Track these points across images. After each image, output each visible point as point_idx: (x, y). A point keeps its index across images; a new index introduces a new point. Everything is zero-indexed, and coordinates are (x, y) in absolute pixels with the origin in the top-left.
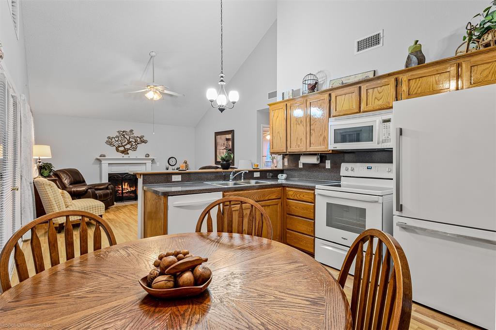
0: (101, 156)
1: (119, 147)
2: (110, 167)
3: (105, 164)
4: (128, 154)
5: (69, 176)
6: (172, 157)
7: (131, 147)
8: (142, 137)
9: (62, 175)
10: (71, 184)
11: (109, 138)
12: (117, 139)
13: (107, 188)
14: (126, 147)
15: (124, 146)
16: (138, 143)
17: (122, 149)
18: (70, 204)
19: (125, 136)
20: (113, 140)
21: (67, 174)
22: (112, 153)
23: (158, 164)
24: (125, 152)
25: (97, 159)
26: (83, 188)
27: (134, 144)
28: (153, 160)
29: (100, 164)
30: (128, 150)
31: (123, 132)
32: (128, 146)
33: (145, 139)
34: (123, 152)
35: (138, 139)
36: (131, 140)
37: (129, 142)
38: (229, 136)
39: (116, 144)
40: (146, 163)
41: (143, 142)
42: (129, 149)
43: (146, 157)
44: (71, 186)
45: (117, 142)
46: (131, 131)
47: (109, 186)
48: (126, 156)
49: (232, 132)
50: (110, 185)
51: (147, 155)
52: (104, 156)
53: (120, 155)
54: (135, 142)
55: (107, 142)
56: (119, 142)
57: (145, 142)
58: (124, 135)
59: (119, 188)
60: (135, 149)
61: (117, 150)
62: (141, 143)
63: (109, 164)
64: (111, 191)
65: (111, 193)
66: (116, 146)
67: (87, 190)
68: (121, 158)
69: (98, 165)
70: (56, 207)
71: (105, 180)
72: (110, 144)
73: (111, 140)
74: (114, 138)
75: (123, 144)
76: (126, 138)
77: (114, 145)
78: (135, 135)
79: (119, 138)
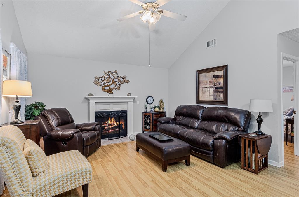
0: (89, 95)
1: (105, 86)
2: (97, 106)
3: (92, 102)
4: (112, 93)
5: (56, 116)
6: (150, 96)
7: (115, 87)
8: (125, 77)
9: (49, 116)
10: (58, 125)
11: (96, 78)
12: (103, 79)
13: (94, 129)
14: (111, 87)
15: (109, 86)
16: (121, 83)
17: (107, 88)
18: (41, 170)
19: (111, 76)
20: (100, 80)
21: (55, 115)
22: (98, 92)
23: (138, 102)
24: (110, 91)
25: (86, 98)
26: (69, 132)
27: (118, 84)
28: (134, 99)
29: (89, 103)
30: (112, 90)
31: (109, 72)
32: (113, 86)
33: (127, 79)
34: (108, 91)
35: (121, 79)
36: (115, 80)
37: (114, 82)
38: (221, 73)
39: (102, 84)
40: (128, 102)
41: (126, 82)
43: (128, 96)
44: (58, 128)
45: (103, 82)
46: (116, 72)
47: (96, 127)
48: (111, 95)
49: (225, 68)
50: (97, 125)
51: (129, 95)
52: (92, 95)
53: (106, 94)
54: (118, 82)
55: (95, 81)
56: (105, 82)
57: (127, 82)
58: (109, 76)
60: (118, 89)
61: (104, 90)
62: (124, 83)
63: (96, 102)
64: (98, 132)
65: (98, 134)
66: (103, 86)
67: (73, 134)
68: (107, 97)
69: (87, 104)
70: (16, 181)
71: (93, 120)
72: (98, 84)
73: (98, 79)
74: (101, 78)
75: (108, 84)
76: (111, 78)
77: (101, 85)
78: (119, 75)
79: (105, 78)
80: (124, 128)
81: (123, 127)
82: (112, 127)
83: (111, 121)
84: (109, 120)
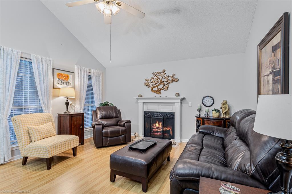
0: (139, 96)
1: (154, 87)
3: (140, 102)
4: (161, 93)
7: (163, 87)
8: (174, 75)
10: (101, 118)
11: (146, 80)
12: (152, 81)
14: (159, 87)
15: (157, 86)
16: (169, 83)
17: (155, 89)
19: (159, 77)
20: (149, 81)
22: (148, 93)
23: (190, 104)
24: (158, 92)
27: (166, 84)
30: (161, 91)
31: (157, 73)
32: (161, 87)
33: (176, 77)
34: (156, 92)
35: (170, 78)
36: (163, 80)
37: (162, 82)
40: (174, 103)
42: (161, 89)
43: (176, 96)
45: (152, 83)
46: (164, 71)
47: (125, 124)
48: (158, 96)
50: (127, 122)
53: (154, 95)
54: (167, 82)
55: (145, 83)
56: (154, 83)
57: (176, 80)
58: (157, 76)
59: (154, 126)
60: (167, 89)
61: (152, 90)
62: (172, 83)
66: (152, 87)
68: (154, 97)
72: (147, 85)
73: (148, 81)
74: (150, 80)
75: (157, 85)
76: (159, 78)
77: (150, 86)
78: (167, 75)
79: (154, 79)
80: (171, 135)
81: (171, 133)
82: (160, 130)
83: (159, 124)
84: (157, 123)
